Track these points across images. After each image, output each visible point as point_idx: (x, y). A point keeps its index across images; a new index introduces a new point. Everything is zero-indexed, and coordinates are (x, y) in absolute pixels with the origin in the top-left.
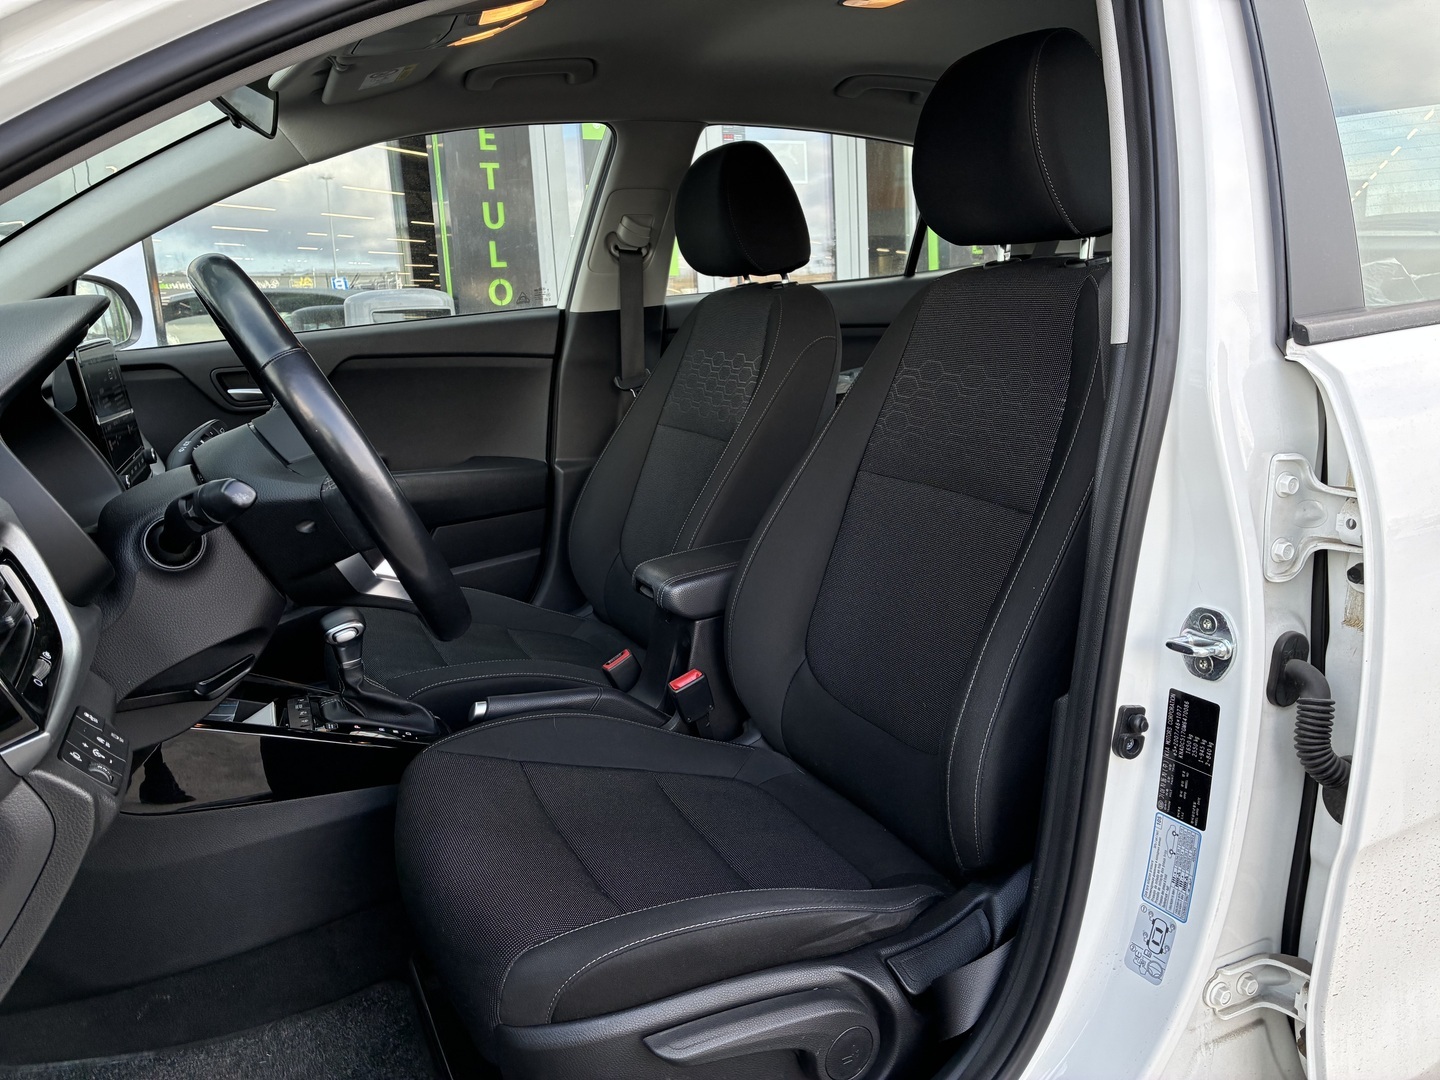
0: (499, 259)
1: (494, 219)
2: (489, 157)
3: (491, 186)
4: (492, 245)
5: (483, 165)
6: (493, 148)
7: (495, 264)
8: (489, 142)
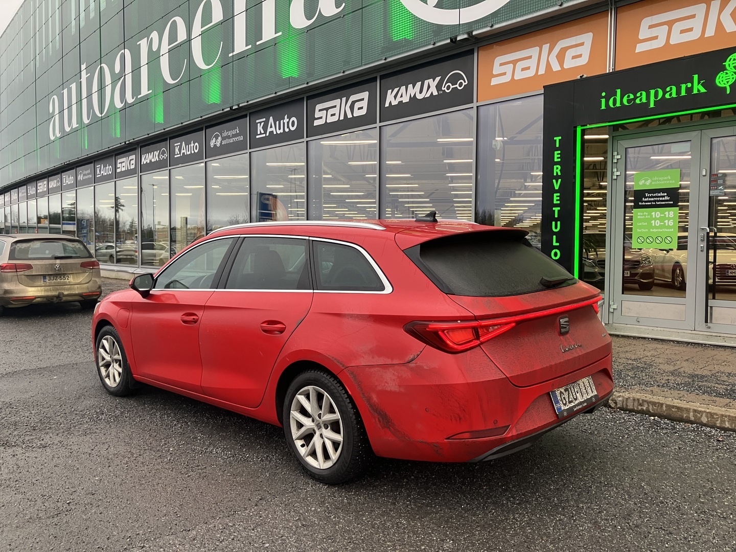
0: (557, 242)
1: (556, 228)
2: (556, 205)
3: (556, 216)
4: (554, 237)
5: (554, 209)
6: (558, 202)
7: (555, 244)
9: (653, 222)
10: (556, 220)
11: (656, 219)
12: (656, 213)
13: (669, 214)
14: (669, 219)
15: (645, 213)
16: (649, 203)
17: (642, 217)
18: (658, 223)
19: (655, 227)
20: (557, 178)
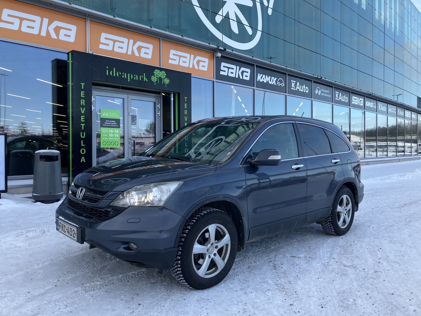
0: (83, 144)
1: (83, 136)
2: (83, 123)
3: (83, 129)
4: (82, 141)
5: (81, 124)
6: (84, 121)
7: (82, 145)
8: (83, 120)
9: (110, 134)
10: (83, 132)
11: (111, 133)
12: (111, 130)
13: (116, 131)
14: (117, 133)
15: (106, 130)
16: (107, 125)
17: (105, 132)
18: (112, 135)
19: (111, 137)
20: (83, 107)
